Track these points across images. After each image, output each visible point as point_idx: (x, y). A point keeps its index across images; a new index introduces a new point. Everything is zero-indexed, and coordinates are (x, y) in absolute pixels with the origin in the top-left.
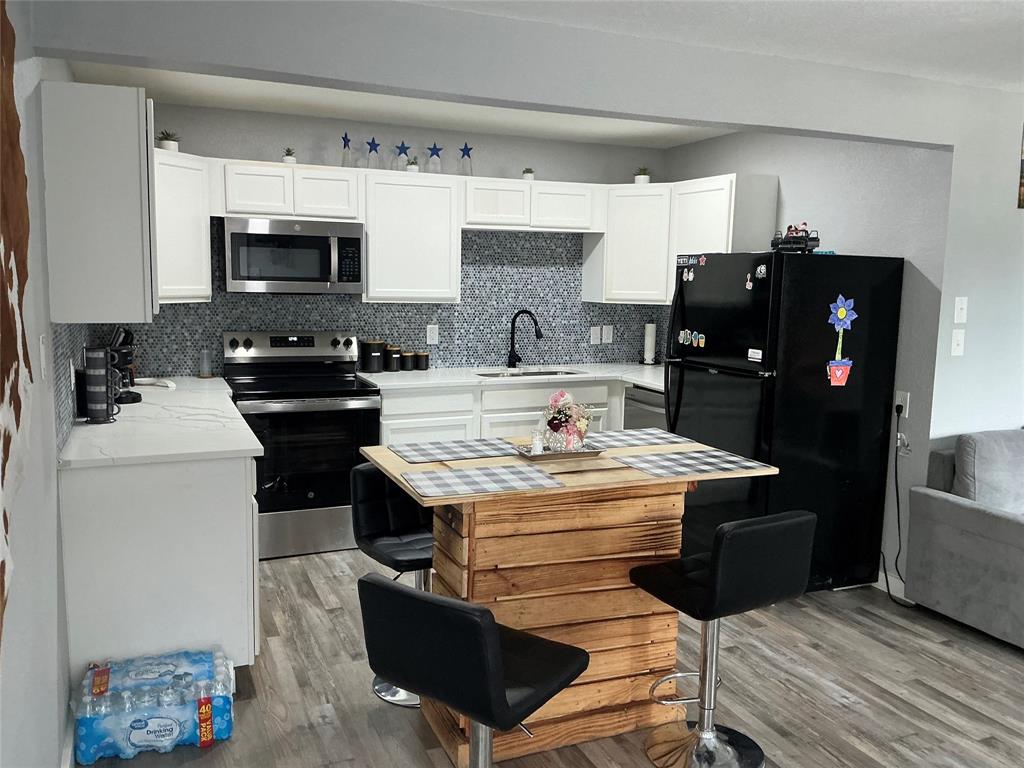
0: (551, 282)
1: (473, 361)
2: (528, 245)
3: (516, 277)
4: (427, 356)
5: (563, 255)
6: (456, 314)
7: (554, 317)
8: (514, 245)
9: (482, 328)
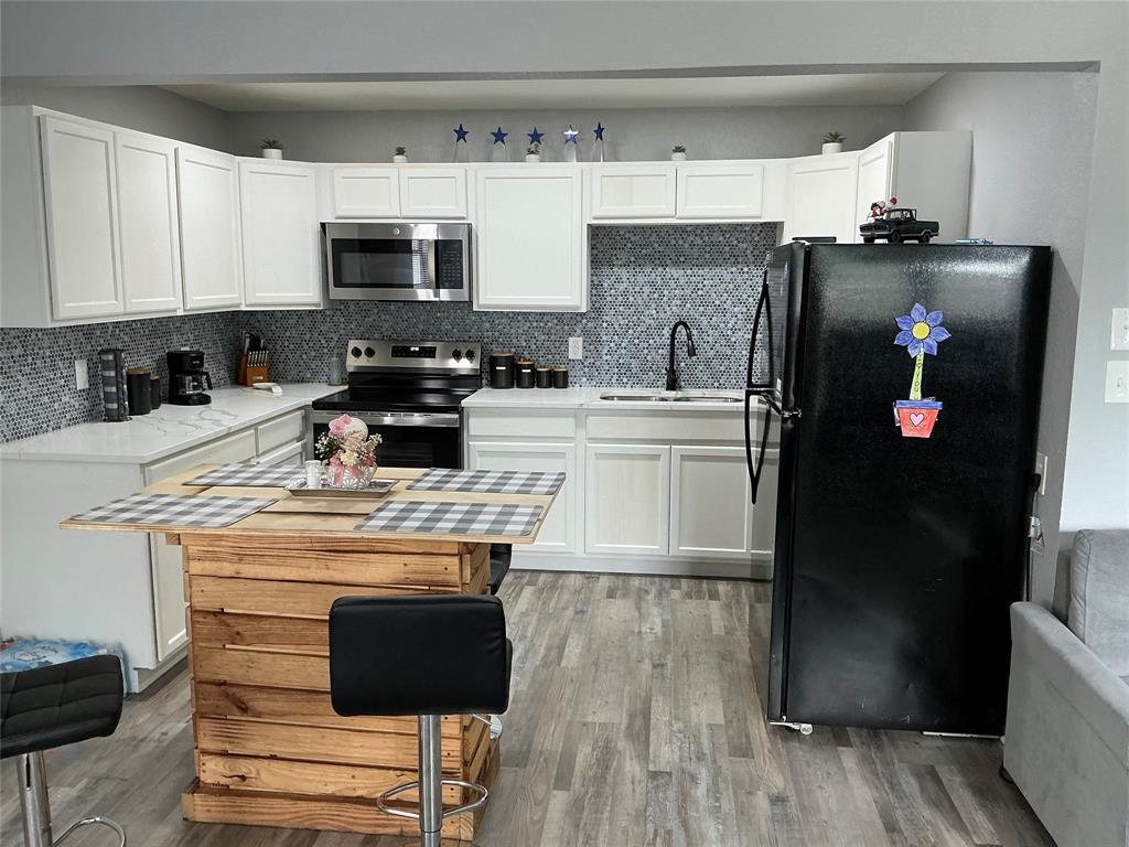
0: (731, 286)
1: (625, 380)
2: (698, 241)
3: (682, 281)
4: (566, 373)
5: (748, 252)
6: (605, 325)
7: (734, 330)
8: (681, 242)
9: (636, 341)
